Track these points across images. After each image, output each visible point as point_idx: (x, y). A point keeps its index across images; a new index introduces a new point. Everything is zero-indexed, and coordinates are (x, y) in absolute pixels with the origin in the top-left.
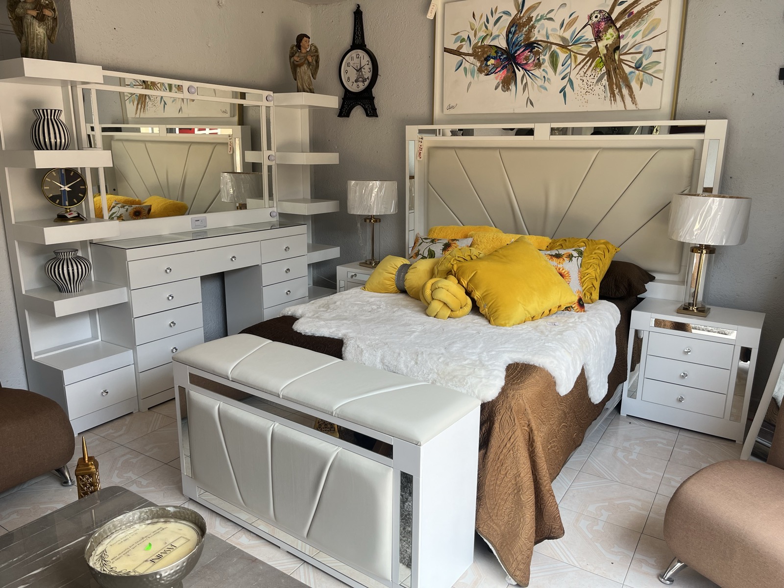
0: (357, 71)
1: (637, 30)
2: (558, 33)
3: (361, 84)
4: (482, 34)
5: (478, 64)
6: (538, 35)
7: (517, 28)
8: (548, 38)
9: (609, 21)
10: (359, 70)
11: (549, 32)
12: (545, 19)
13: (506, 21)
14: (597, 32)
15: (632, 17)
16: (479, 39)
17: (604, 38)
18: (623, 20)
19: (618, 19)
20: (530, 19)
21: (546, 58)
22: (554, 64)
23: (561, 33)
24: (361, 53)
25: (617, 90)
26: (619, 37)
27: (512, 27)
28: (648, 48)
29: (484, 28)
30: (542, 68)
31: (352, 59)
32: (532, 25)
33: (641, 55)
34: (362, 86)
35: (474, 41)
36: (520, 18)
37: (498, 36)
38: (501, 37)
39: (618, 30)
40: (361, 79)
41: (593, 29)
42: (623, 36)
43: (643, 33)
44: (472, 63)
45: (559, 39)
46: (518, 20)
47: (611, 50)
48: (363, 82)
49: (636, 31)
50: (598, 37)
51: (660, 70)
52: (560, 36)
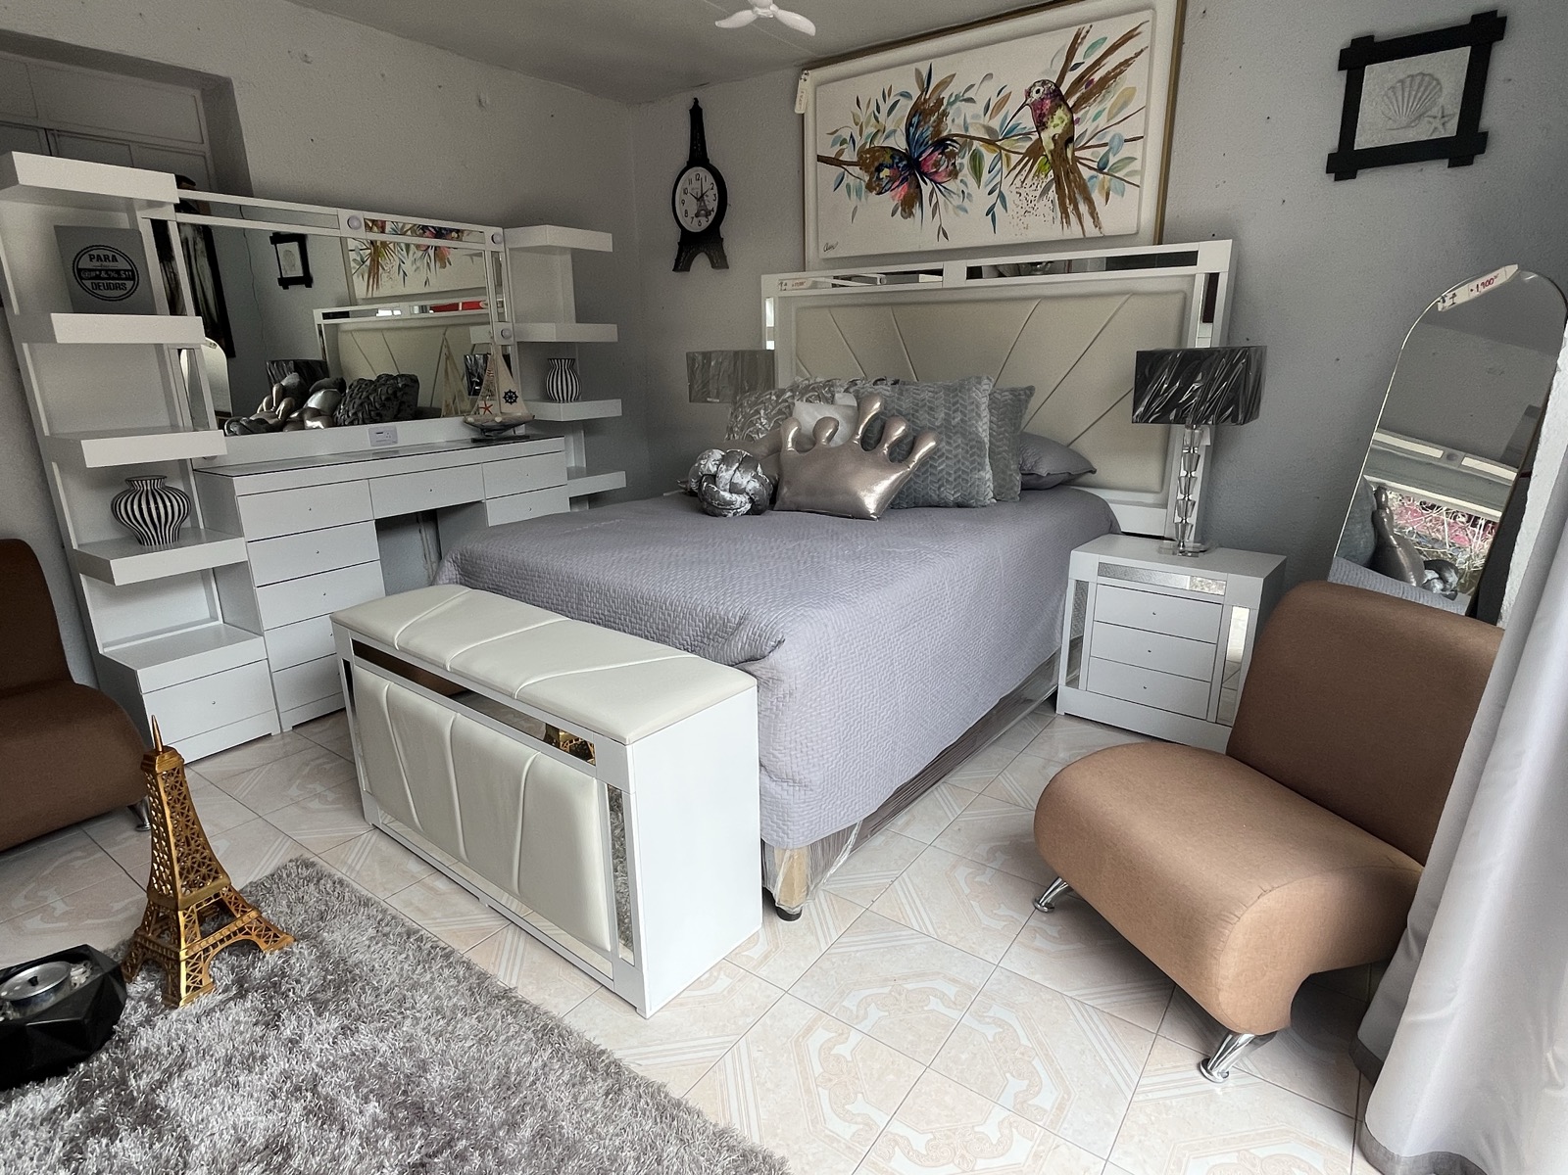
0: (698, 200)
1: (1100, 109)
2: (982, 122)
3: (703, 220)
4: (870, 130)
5: (867, 179)
6: (951, 127)
7: (921, 117)
8: (967, 130)
9: (1057, 97)
10: (700, 199)
11: (969, 121)
12: (962, 101)
13: (905, 107)
14: (1040, 115)
15: (1092, 87)
16: (867, 138)
17: (1050, 124)
18: (1078, 95)
19: (1070, 92)
20: (940, 102)
21: (964, 161)
22: (977, 172)
23: (985, 121)
24: (702, 171)
25: (1072, 207)
26: (1072, 122)
27: (914, 116)
28: (1117, 137)
29: (873, 120)
30: (960, 178)
31: (690, 182)
32: (944, 111)
33: (1107, 148)
34: (705, 223)
35: (859, 143)
36: (926, 101)
37: (895, 131)
38: (898, 133)
39: (1071, 110)
40: (703, 212)
41: (1034, 111)
42: (1078, 119)
43: (1109, 111)
44: (857, 176)
45: (983, 130)
46: (923, 104)
47: (1061, 143)
48: (707, 216)
49: (1097, 111)
50: (1041, 125)
51: (1136, 171)
52: (984, 126)
